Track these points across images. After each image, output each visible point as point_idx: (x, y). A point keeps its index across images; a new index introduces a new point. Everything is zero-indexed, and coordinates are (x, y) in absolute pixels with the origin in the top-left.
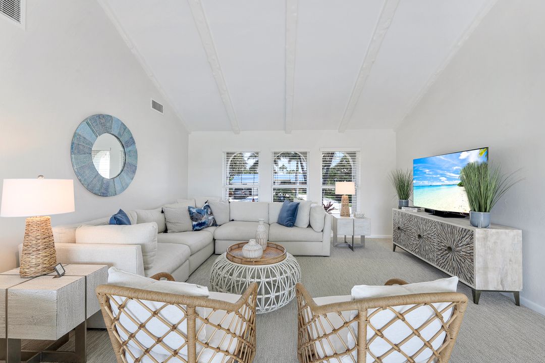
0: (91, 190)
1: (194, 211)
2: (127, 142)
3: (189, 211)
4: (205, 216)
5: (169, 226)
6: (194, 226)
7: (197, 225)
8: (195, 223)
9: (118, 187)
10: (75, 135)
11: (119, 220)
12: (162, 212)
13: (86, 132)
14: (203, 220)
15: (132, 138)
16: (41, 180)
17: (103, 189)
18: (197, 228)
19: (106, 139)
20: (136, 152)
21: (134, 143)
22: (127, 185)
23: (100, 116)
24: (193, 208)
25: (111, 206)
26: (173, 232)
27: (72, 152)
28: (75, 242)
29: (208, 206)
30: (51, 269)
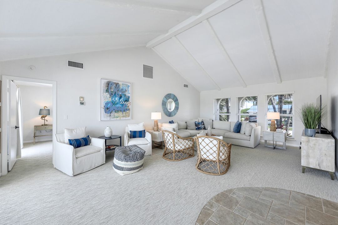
0: (166, 115)
1: (197, 123)
2: (176, 100)
3: (195, 123)
4: (201, 125)
5: (188, 127)
6: (196, 128)
7: (197, 128)
8: (197, 127)
9: (173, 114)
10: (163, 101)
11: (171, 122)
12: (186, 123)
13: (165, 100)
14: (200, 127)
15: (177, 99)
16: (156, 113)
17: (169, 114)
18: (197, 129)
19: (170, 100)
20: (178, 103)
21: (178, 100)
22: (176, 113)
23: (168, 94)
24: (197, 122)
25: (170, 119)
26: (189, 129)
27: (162, 105)
28: (162, 126)
29: (203, 122)
30: (158, 131)
